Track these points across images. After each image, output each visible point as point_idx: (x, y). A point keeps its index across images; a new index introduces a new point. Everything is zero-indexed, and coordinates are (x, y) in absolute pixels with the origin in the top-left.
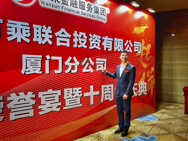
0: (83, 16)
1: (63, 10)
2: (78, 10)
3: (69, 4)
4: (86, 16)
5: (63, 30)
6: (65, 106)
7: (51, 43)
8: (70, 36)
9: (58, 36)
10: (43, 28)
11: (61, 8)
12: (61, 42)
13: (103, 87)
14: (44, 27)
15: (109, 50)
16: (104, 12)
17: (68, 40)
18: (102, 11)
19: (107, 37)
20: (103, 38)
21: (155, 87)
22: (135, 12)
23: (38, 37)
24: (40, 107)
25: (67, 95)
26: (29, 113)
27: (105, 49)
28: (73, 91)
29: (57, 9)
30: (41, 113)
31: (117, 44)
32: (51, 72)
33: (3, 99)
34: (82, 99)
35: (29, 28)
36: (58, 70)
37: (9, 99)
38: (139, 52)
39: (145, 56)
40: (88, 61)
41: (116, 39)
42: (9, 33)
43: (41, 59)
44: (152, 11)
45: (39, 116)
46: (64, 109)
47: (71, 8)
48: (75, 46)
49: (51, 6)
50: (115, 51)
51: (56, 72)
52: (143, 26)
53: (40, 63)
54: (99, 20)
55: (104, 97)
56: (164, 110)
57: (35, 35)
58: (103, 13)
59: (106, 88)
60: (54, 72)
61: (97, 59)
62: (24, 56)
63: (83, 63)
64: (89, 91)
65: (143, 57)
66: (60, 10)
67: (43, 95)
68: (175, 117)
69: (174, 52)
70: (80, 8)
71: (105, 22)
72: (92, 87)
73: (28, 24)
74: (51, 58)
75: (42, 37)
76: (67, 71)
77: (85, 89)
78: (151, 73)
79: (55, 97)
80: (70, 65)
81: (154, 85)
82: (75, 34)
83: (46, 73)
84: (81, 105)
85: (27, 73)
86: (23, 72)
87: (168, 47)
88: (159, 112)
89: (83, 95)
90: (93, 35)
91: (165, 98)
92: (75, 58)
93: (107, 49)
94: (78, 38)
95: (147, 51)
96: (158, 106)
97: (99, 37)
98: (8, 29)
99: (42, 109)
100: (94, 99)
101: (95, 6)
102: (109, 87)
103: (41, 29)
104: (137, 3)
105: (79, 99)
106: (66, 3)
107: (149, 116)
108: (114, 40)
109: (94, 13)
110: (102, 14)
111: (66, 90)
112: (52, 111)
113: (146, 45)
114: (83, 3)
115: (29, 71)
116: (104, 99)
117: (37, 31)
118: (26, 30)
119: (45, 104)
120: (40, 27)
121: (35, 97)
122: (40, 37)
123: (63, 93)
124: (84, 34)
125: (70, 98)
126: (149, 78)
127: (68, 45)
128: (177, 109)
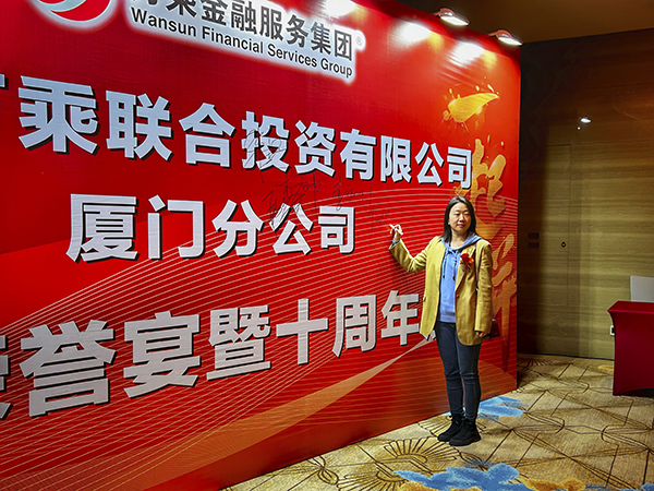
0: (275, 59)
1: (208, 41)
2: (258, 38)
3: (227, 18)
4: (286, 62)
5: (207, 109)
6: (212, 369)
7: (165, 153)
8: (230, 130)
9: (190, 131)
10: (138, 103)
11: (199, 32)
12: (200, 149)
13: (341, 302)
14: (144, 98)
15: (363, 176)
16: (348, 45)
17: (224, 145)
18: (339, 43)
19: (355, 132)
20: (344, 136)
21: (515, 303)
22: (454, 43)
23: (122, 135)
24: (128, 372)
25: (221, 333)
26: (92, 392)
27: (349, 175)
28: (239, 317)
29: (185, 37)
30: (131, 392)
31: (391, 156)
32: (166, 255)
33: (7, 344)
34: (269, 345)
35: (92, 103)
36: (191, 244)
37: (25, 344)
38: (463, 185)
39: (485, 195)
40: (291, 216)
41: (385, 139)
42: (25, 122)
43: (133, 210)
44: (509, 41)
45: (126, 402)
46: (208, 378)
47: (236, 32)
48: (248, 163)
49: (168, 25)
50: (383, 179)
51: (184, 252)
52: (480, 92)
53: (128, 221)
54: (331, 73)
55: (344, 339)
56: (544, 383)
57: (114, 127)
58: (342, 49)
59: (351, 306)
60: (178, 255)
61: (323, 209)
62: (77, 200)
63: (276, 223)
64: (294, 318)
65: (477, 199)
66: (198, 39)
67: (139, 332)
68: (580, 406)
69: (583, 182)
70: (265, 31)
71: (349, 79)
72: (303, 304)
73: (88, 90)
74: (166, 207)
75: (135, 135)
76: (220, 251)
77: (282, 311)
78: (504, 255)
79: (178, 338)
80: (232, 228)
81: (512, 297)
82: (249, 123)
83: (150, 257)
84: (267, 365)
85: (86, 257)
86: (72, 253)
87: (566, 165)
88: (529, 387)
89: (273, 330)
90: (308, 126)
91: (549, 339)
92: (246, 205)
93: (356, 172)
94: (257, 135)
95: (493, 178)
96: (526, 368)
97: (331, 132)
98: (24, 107)
99: (134, 378)
100: (309, 346)
101: (316, 24)
102: (362, 305)
103: (135, 107)
104: (458, 13)
105: (258, 346)
106: (218, 16)
107: (492, 402)
108: (378, 141)
109: (314, 48)
110: (340, 52)
111: (215, 314)
112: (169, 385)
113: (487, 158)
114: (276, 16)
115: (93, 251)
116: (344, 346)
117: (121, 113)
118: (83, 109)
119: (146, 362)
120: (130, 99)
121: (114, 339)
122: (129, 134)
123: (205, 323)
124: (279, 122)
125: (231, 341)
126: (497, 272)
127: (223, 160)
128: (591, 378)
